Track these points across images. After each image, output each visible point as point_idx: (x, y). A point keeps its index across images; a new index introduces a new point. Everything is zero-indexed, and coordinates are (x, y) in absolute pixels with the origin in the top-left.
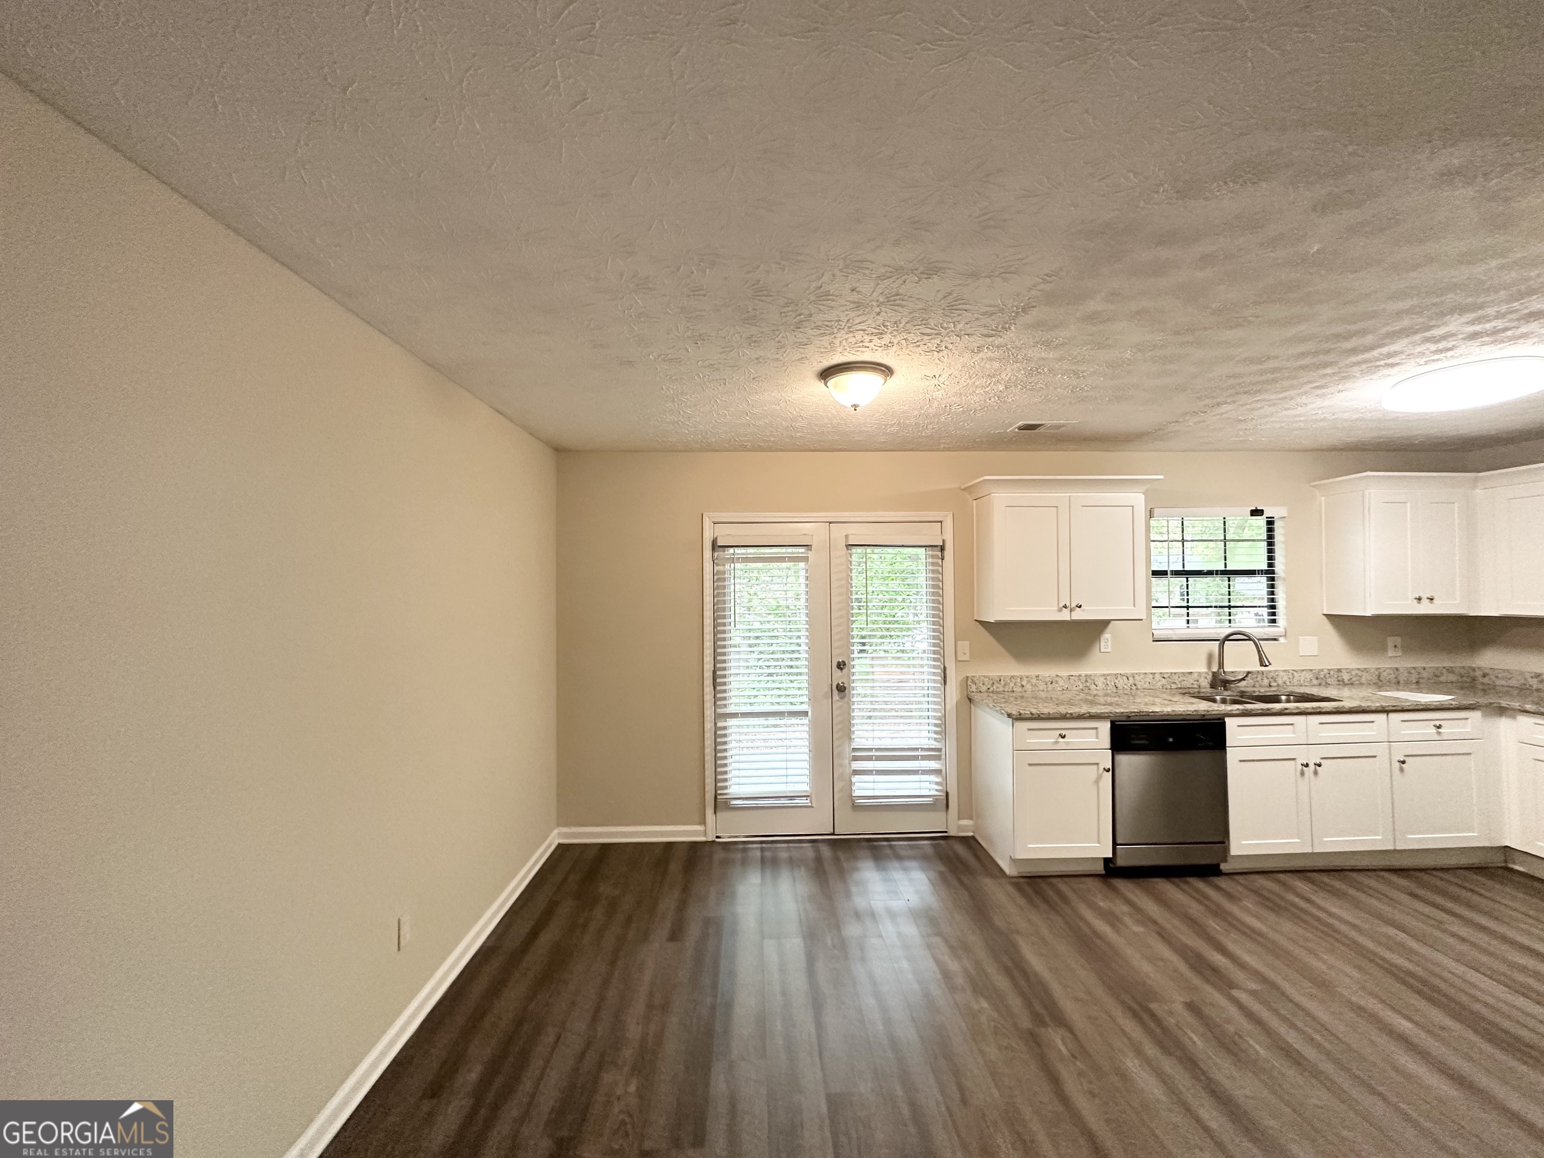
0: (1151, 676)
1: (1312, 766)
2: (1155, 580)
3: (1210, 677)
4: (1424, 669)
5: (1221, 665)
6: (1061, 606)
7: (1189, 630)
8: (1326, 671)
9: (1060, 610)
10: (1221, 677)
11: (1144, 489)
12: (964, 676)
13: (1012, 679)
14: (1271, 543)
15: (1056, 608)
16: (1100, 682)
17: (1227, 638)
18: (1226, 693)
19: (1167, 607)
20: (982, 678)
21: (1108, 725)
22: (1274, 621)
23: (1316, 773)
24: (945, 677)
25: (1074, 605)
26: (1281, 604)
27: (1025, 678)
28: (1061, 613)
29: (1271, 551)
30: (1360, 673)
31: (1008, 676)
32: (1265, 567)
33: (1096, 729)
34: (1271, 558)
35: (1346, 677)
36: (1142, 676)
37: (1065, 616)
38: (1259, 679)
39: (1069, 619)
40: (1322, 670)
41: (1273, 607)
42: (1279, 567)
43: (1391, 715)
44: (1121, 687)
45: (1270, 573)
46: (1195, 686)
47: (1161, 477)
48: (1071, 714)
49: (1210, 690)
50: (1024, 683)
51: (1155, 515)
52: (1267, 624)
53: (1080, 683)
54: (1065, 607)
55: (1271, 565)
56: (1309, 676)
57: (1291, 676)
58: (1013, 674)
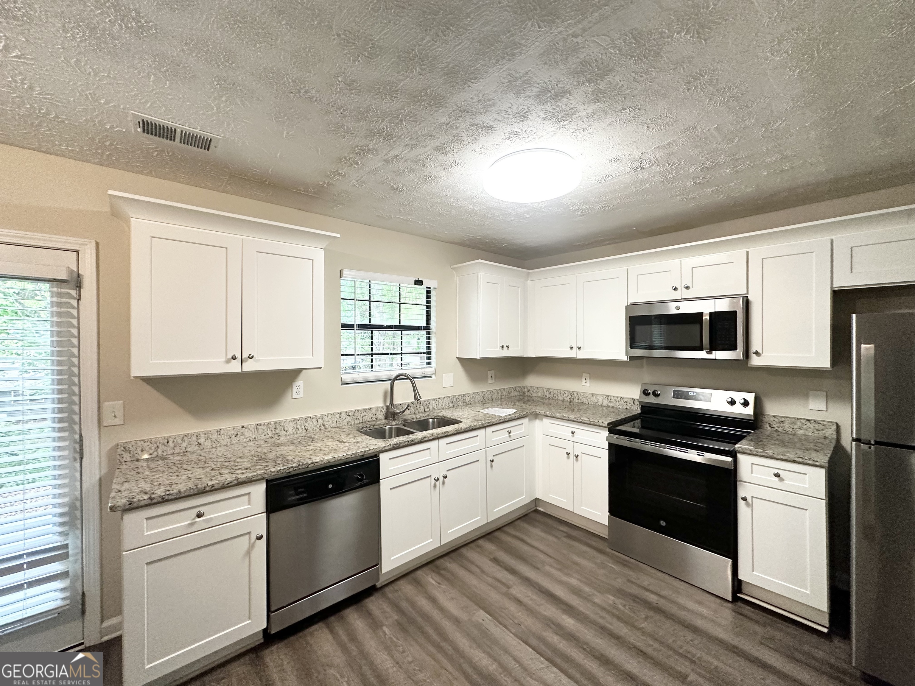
0: (338, 416)
1: (441, 479)
2: (344, 332)
3: (384, 410)
4: (504, 389)
5: (392, 401)
6: (230, 356)
7: (372, 373)
8: (457, 397)
9: (228, 361)
10: (391, 410)
11: (324, 244)
12: (115, 443)
13: (186, 438)
14: (428, 307)
15: (224, 360)
16: (290, 428)
17: (396, 378)
18: (394, 423)
19: (354, 355)
20: (140, 444)
21: (262, 487)
22: (429, 364)
23: (443, 483)
24: (82, 449)
25: (245, 355)
26: (433, 351)
27: (202, 435)
28: (230, 365)
29: (428, 312)
30: (474, 396)
31: (179, 436)
32: (424, 324)
33: (249, 494)
34: (428, 318)
35: (467, 399)
36: (330, 417)
37: (235, 367)
38: (418, 407)
39: (240, 371)
40: (455, 396)
41: (429, 353)
42: (433, 325)
43: (487, 429)
44: (311, 429)
45: (427, 328)
46: (374, 419)
47: (338, 235)
48: (213, 486)
49: (384, 421)
50: (202, 441)
51: (344, 276)
52: (425, 366)
53: (269, 431)
54: (234, 358)
55: (428, 323)
56: (447, 401)
57: (437, 403)
58: (186, 432)
